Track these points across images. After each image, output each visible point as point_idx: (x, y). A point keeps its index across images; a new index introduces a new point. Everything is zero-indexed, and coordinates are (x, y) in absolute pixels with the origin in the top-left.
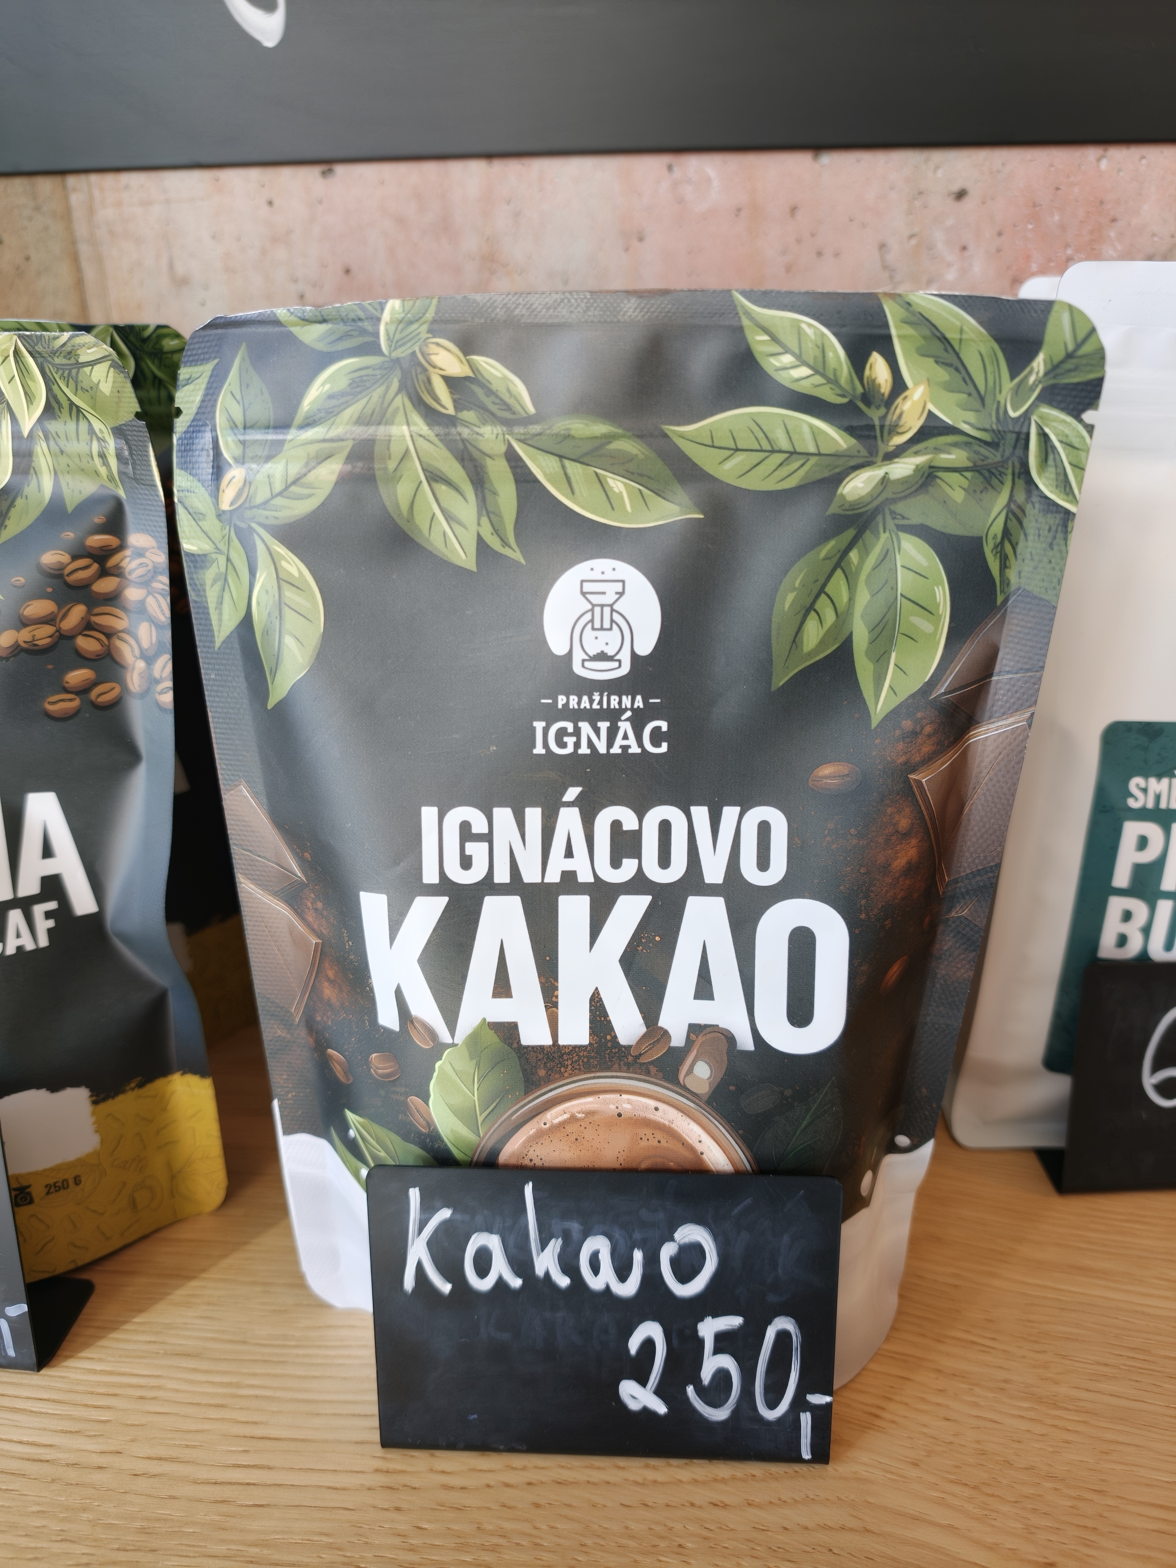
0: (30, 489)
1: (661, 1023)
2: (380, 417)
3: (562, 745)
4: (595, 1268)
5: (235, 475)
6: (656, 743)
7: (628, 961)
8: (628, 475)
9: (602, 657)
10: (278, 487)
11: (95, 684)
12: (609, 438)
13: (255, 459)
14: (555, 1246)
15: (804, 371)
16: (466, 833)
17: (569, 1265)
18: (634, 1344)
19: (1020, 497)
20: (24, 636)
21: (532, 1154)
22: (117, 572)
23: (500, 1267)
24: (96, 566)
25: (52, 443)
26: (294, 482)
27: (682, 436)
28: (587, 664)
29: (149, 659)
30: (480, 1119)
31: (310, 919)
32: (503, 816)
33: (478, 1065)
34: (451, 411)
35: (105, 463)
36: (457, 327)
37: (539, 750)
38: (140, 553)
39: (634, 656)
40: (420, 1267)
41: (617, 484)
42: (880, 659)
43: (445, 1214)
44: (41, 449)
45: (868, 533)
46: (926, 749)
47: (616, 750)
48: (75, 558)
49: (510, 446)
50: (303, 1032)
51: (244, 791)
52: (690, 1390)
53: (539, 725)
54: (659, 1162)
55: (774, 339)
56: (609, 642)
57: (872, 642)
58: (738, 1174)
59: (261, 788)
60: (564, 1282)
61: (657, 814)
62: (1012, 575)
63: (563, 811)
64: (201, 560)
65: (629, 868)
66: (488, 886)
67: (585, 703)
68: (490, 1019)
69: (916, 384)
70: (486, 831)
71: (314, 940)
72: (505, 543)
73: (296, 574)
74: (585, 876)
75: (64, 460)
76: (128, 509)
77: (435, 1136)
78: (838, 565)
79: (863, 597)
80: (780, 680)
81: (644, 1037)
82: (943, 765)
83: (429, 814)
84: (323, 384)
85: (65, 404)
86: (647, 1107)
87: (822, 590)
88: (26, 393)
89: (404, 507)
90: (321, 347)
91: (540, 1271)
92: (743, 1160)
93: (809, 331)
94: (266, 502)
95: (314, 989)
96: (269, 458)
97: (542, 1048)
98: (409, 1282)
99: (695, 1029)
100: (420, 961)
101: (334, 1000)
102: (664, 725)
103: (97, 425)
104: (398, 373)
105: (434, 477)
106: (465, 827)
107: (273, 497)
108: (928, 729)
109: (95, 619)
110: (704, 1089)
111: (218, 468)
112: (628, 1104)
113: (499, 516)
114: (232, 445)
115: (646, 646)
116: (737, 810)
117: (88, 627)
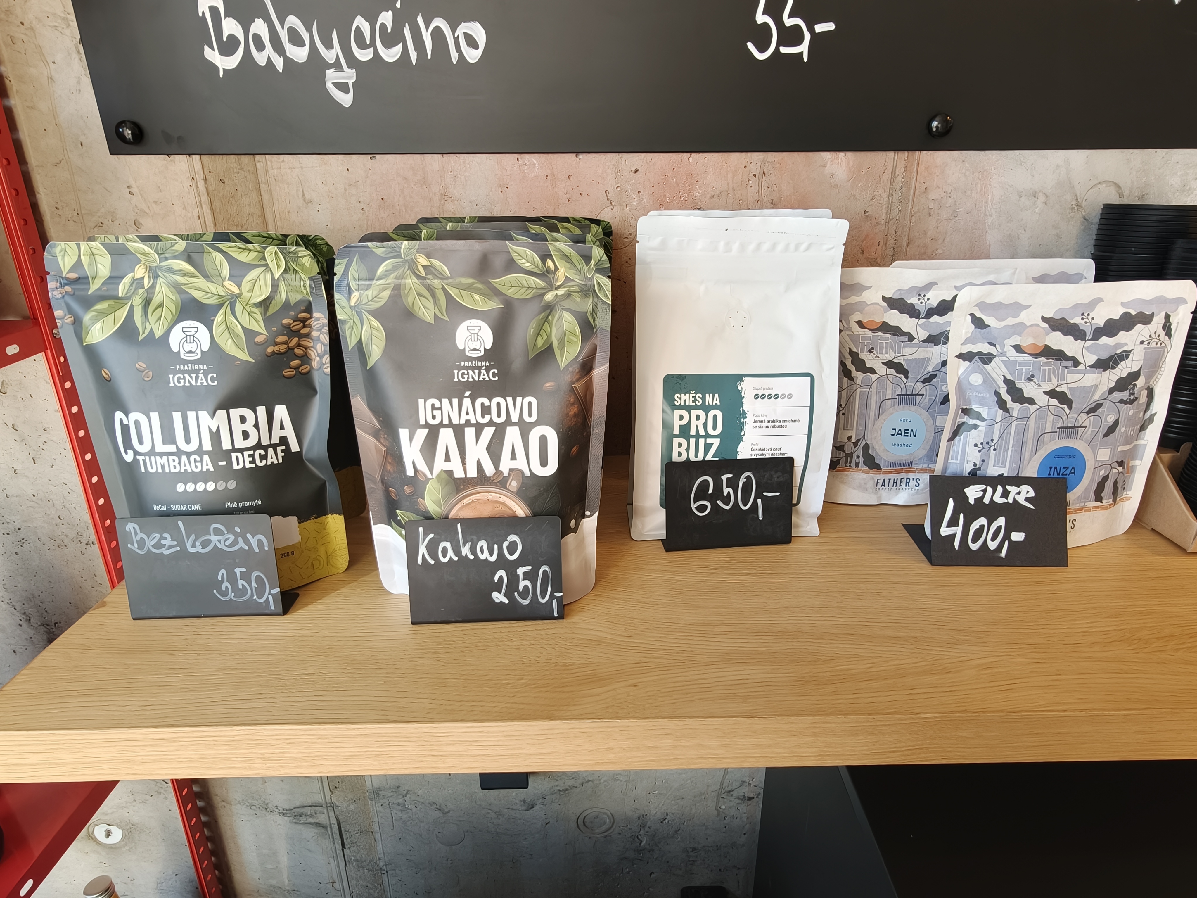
0: (277, 298)
1: (500, 469)
2: (402, 277)
3: (463, 378)
4: (482, 552)
5: (355, 295)
6: (494, 377)
7: (488, 449)
8: (480, 294)
9: (475, 349)
10: (370, 299)
11: (301, 366)
12: (473, 283)
13: (362, 290)
14: (468, 545)
15: (528, 264)
16: (433, 408)
17: (473, 551)
18: (496, 578)
19: (596, 300)
20: (276, 348)
21: (460, 515)
22: (310, 326)
23: (450, 554)
24: (302, 324)
25: (286, 281)
26: (375, 297)
27: (495, 282)
28: (470, 352)
29: (321, 357)
30: (442, 504)
31: (382, 442)
32: (445, 401)
33: (441, 485)
34: (424, 275)
35: (305, 289)
36: (425, 250)
37: (456, 380)
38: (318, 319)
39: (485, 349)
40: (423, 555)
41: (477, 297)
42: (562, 349)
43: (432, 536)
44: (282, 284)
45: (553, 311)
46: (577, 377)
47: (481, 379)
48: (294, 321)
49: (443, 285)
50: (380, 484)
51: (359, 398)
52: (516, 593)
53: (456, 372)
54: (502, 515)
55: (519, 255)
56: (477, 345)
57: (558, 344)
58: (527, 517)
59: (365, 397)
60: (472, 557)
61: (496, 400)
62: (597, 322)
63: (465, 400)
64: (344, 322)
65: (487, 418)
66: (441, 425)
67: (470, 364)
68: (444, 469)
69: (561, 268)
70: (440, 407)
71: (384, 449)
72: (443, 315)
73: (376, 326)
74: (473, 421)
75: (290, 288)
76: (313, 304)
77: (427, 512)
78: (546, 321)
79: (554, 330)
80: (531, 356)
81: (495, 474)
82: (583, 381)
83: (421, 402)
84: (384, 267)
85: (292, 269)
86: (497, 497)
87: (542, 328)
88: (277, 265)
89: (411, 305)
90: (383, 255)
91: (464, 554)
92: (528, 512)
93: (529, 253)
94: (367, 303)
95: (384, 467)
96: (367, 290)
97: (462, 478)
98: (420, 561)
99: (511, 470)
100: (420, 451)
101: (392, 471)
102: (496, 371)
103: (303, 276)
104: (408, 264)
105: (419, 295)
106: (433, 405)
107: (369, 302)
108: (577, 371)
109: (301, 342)
110: (515, 490)
111: (350, 292)
112: (490, 496)
113: (440, 306)
114: (354, 285)
115: (489, 346)
116: (521, 398)
117: (299, 345)
